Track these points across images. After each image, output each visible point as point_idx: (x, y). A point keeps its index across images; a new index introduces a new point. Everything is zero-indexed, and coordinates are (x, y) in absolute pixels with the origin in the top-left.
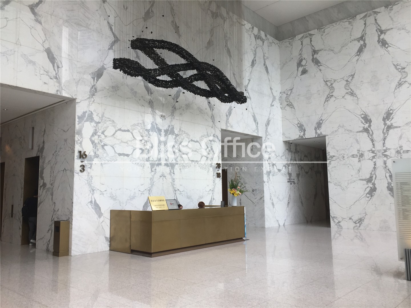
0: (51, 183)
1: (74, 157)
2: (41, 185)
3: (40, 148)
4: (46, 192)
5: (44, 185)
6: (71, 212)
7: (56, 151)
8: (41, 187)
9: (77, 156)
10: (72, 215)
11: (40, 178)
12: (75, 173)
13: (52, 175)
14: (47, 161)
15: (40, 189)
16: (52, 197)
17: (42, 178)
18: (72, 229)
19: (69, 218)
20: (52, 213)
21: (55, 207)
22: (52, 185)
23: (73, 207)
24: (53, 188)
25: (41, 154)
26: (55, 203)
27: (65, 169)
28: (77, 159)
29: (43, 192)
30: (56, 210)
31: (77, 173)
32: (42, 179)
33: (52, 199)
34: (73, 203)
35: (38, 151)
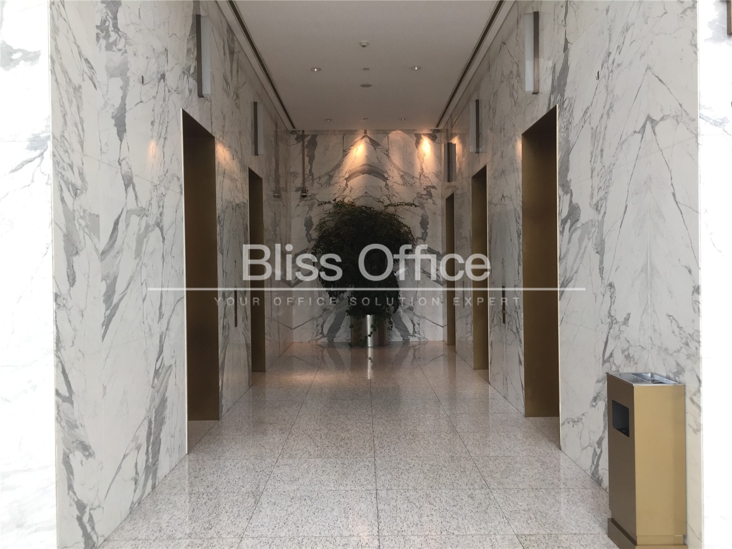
2: (565, 213)
3: (557, 74)
4: (581, 240)
5: (574, 211)
6: (691, 340)
8: (564, 222)
11: (559, 191)
15: (562, 232)
16: (601, 262)
17: (567, 190)
20: (606, 328)
21: (612, 303)
24: (602, 223)
25: (559, 97)
26: (611, 285)
27: (649, 118)
29: (569, 242)
30: (620, 318)
32: (566, 193)
35: (553, 90)
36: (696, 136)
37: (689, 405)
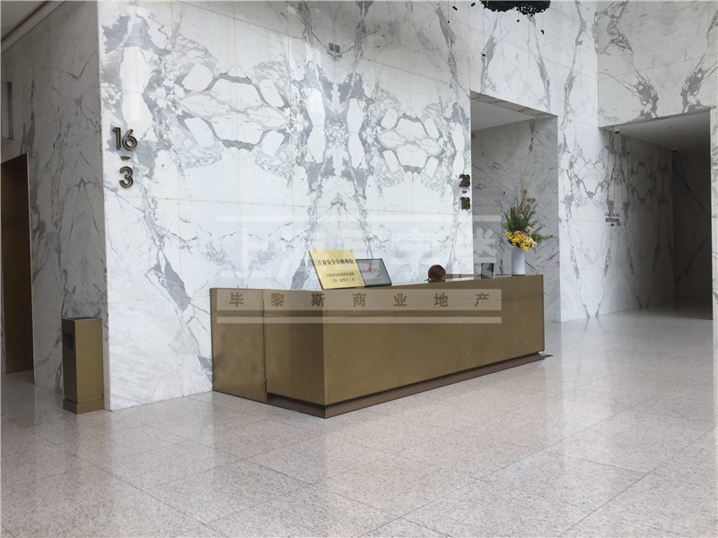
0: (55, 220)
1: (101, 145)
2: (35, 226)
3: (27, 134)
4: (46, 244)
5: (41, 226)
6: (103, 296)
7: (60, 136)
8: (35, 232)
9: (108, 142)
10: (105, 304)
11: (30, 211)
12: (108, 188)
13: (56, 201)
14: (42, 165)
15: (33, 239)
16: (59, 257)
17: (36, 208)
18: (107, 340)
19: (100, 312)
20: (62, 297)
21: (66, 281)
22: (56, 224)
23: (106, 281)
24: (59, 235)
25: (28, 148)
26: (65, 271)
27: (82, 179)
28: (110, 150)
29: (39, 245)
30: (71, 290)
31: (112, 190)
32: (36, 213)
33: (59, 262)
34: (105, 271)
35: (24, 141)
36: (103, 195)
37: (104, 328)
